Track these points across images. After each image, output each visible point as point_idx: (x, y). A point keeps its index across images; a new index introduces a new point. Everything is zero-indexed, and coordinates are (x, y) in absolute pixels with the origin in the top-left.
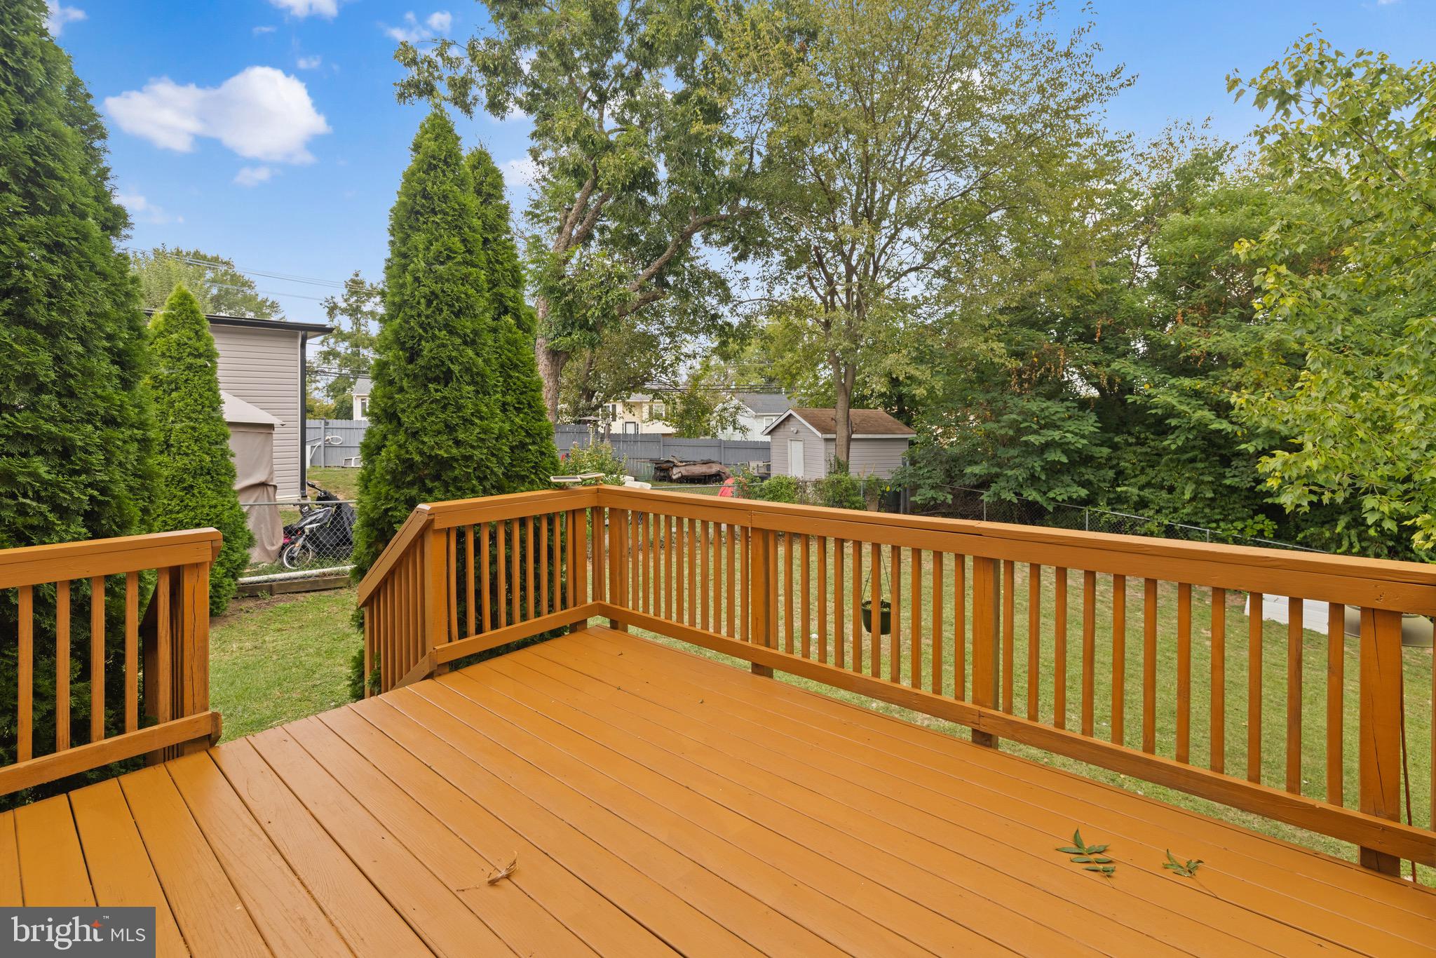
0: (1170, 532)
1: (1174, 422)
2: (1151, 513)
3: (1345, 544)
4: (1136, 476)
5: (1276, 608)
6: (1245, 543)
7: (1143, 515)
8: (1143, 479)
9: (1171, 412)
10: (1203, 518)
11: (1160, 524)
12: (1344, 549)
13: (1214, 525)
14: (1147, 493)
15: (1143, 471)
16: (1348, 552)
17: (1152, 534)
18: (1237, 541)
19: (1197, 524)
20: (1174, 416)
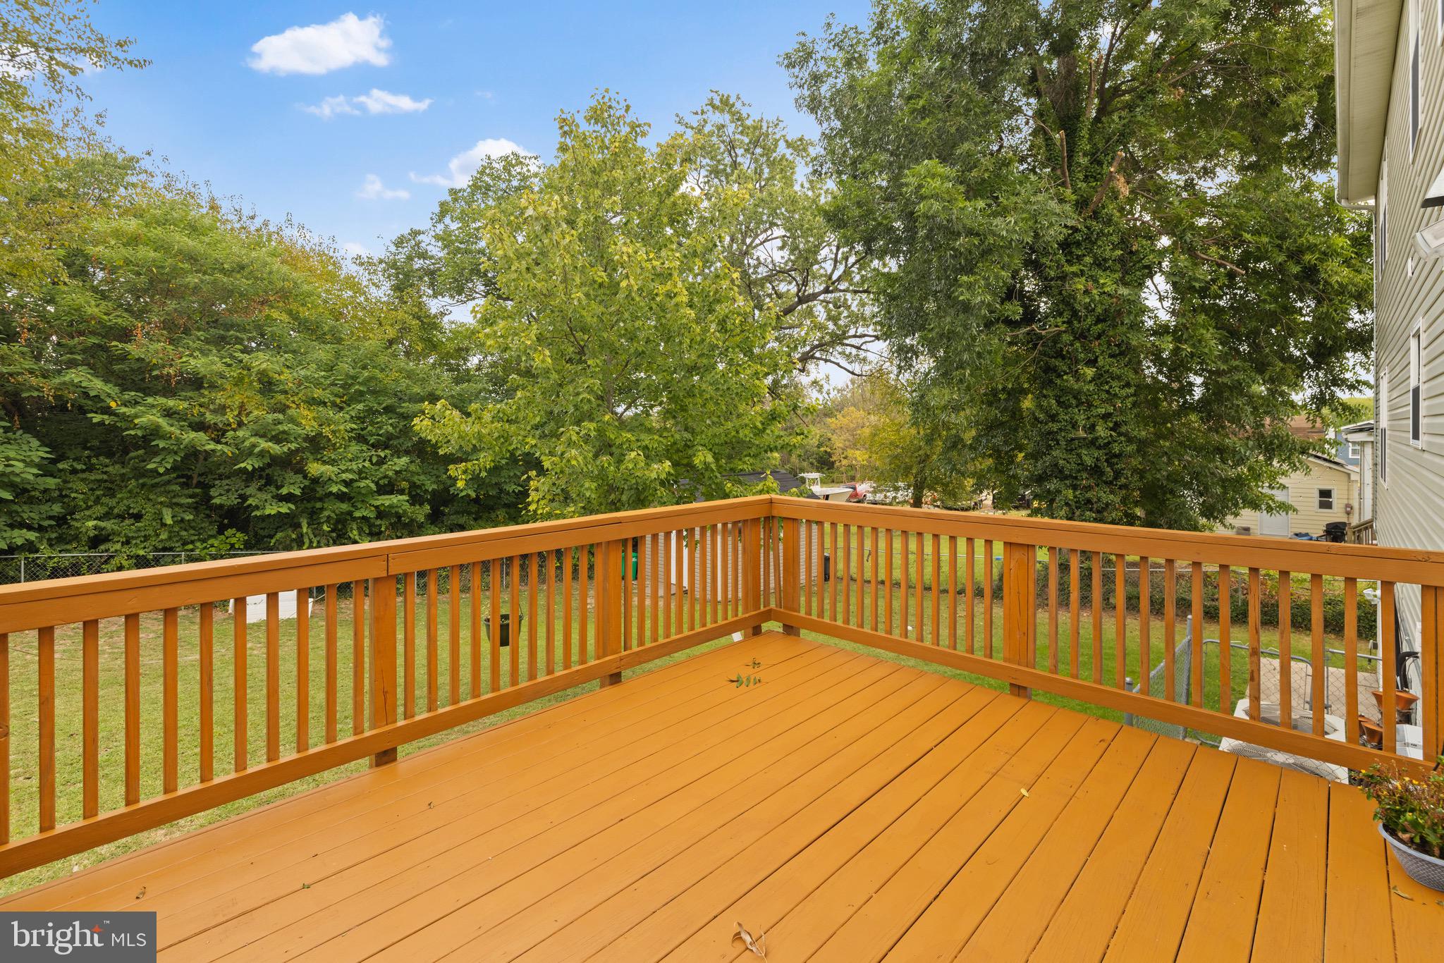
0: (142, 563)
1: (162, 444)
2: (118, 546)
3: (306, 541)
4: (88, 508)
5: (256, 608)
6: (222, 557)
7: (107, 551)
8: (99, 510)
9: (155, 432)
10: (177, 541)
11: (130, 557)
12: (306, 545)
13: (191, 547)
14: (108, 525)
15: (97, 501)
16: (310, 547)
17: (120, 568)
18: (214, 558)
19: (171, 549)
20: (163, 437)
